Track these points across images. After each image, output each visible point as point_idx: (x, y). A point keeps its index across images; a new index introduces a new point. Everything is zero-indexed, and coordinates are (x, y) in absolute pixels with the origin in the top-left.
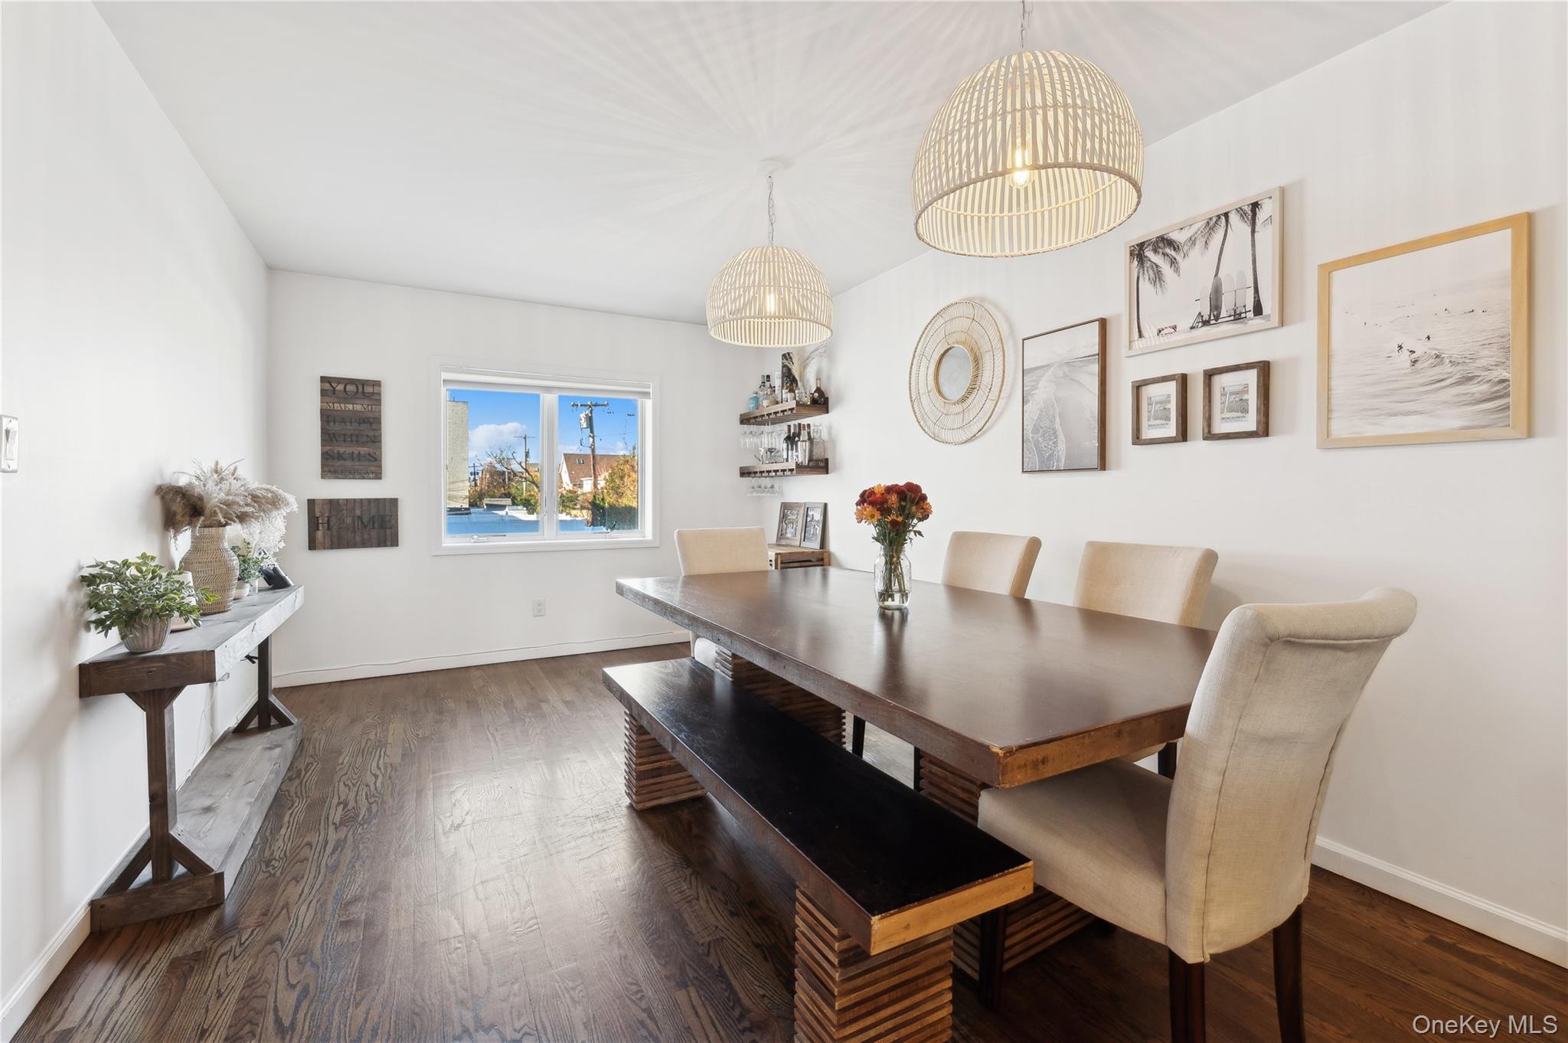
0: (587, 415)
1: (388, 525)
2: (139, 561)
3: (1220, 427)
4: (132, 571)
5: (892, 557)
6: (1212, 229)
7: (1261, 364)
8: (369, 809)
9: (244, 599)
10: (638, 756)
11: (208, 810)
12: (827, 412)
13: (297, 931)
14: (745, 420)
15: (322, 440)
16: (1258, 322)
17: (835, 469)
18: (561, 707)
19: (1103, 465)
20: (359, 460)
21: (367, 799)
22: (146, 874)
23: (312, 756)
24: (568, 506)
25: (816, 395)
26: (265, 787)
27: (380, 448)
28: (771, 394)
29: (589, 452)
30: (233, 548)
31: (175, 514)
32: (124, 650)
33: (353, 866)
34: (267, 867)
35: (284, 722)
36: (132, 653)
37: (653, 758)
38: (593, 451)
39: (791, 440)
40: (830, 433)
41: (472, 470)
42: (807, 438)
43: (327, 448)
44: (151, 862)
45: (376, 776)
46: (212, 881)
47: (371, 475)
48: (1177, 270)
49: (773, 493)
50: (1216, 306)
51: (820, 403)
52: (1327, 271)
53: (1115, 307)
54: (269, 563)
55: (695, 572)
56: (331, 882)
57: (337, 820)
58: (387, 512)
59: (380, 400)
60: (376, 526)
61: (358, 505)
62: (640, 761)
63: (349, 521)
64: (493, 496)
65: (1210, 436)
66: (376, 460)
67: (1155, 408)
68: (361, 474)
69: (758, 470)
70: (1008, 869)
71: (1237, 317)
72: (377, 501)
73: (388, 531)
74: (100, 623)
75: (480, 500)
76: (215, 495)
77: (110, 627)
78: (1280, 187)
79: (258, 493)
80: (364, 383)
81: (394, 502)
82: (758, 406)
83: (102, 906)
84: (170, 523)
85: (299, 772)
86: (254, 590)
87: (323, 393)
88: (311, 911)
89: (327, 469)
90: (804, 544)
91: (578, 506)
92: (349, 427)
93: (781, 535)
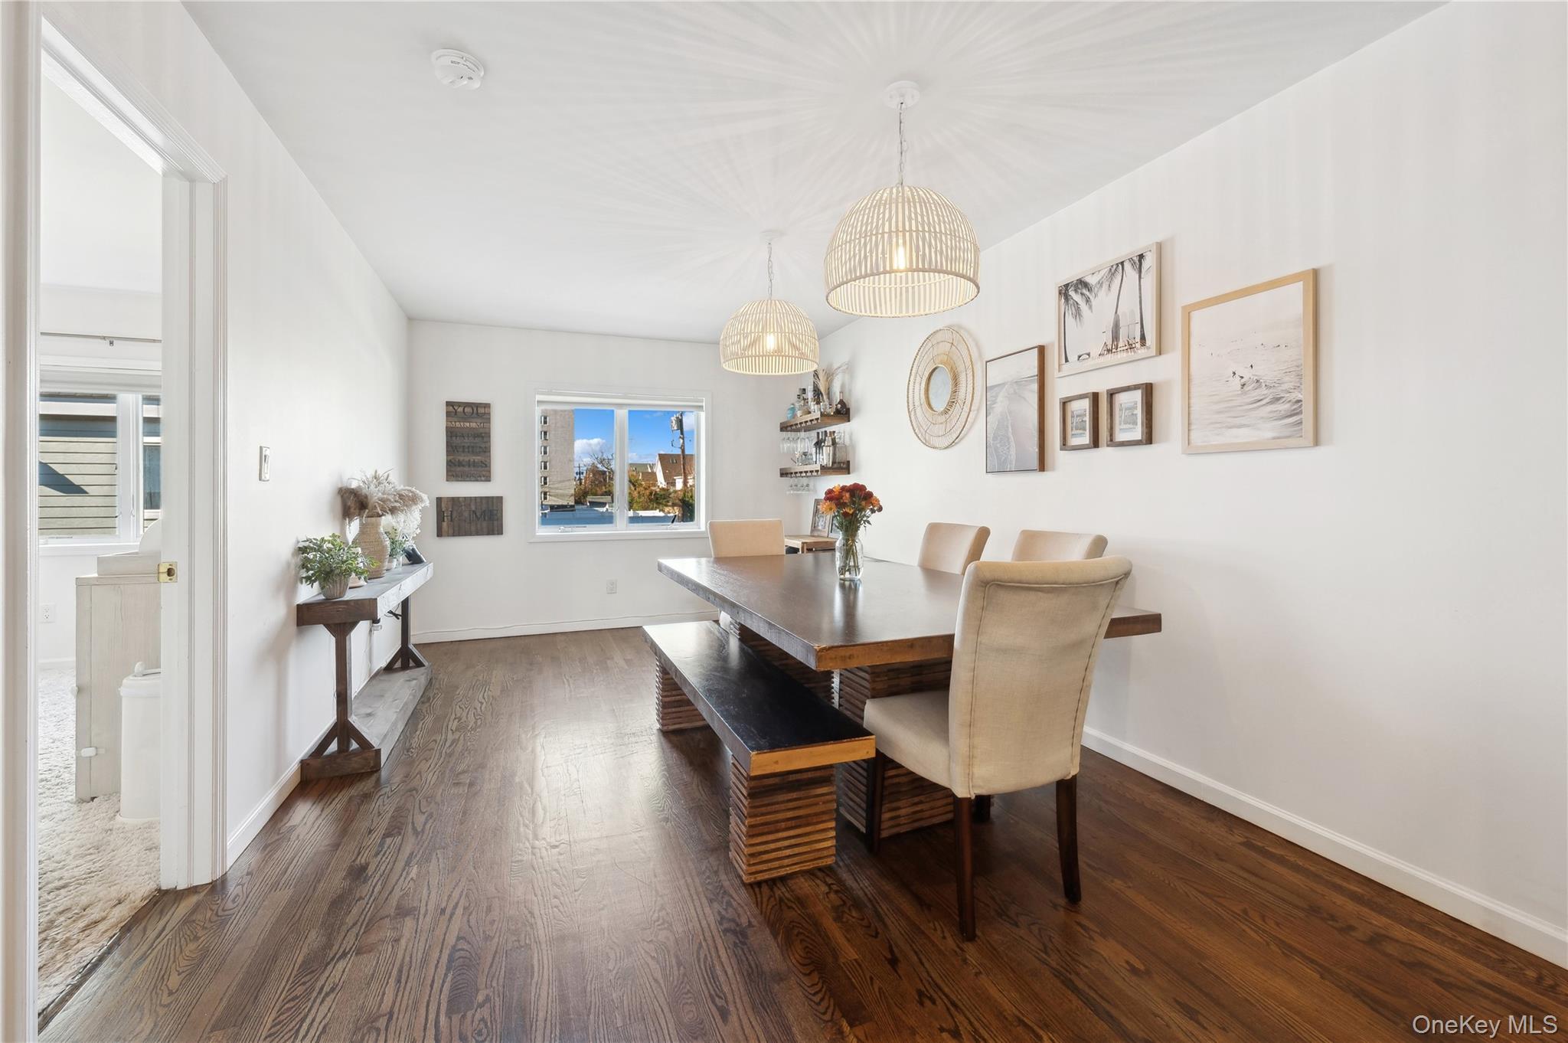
0: (677, 418)
1: (496, 518)
2: (331, 539)
3: (1120, 437)
4: (326, 546)
5: (847, 540)
6: (1113, 274)
7: (1144, 386)
8: (476, 723)
9: (393, 570)
10: (663, 690)
11: (369, 715)
12: (849, 421)
13: (427, 786)
14: (784, 427)
15: (447, 451)
16: (1142, 352)
17: (854, 471)
18: (622, 663)
19: (1042, 467)
20: (474, 466)
21: (474, 716)
22: (333, 747)
23: (437, 689)
24: (660, 503)
25: (839, 406)
26: (406, 704)
27: (490, 456)
28: (804, 405)
29: (679, 452)
30: (386, 533)
31: (349, 508)
32: (322, 597)
33: (463, 754)
34: (408, 752)
35: (419, 664)
36: (327, 599)
37: (674, 693)
38: (683, 451)
39: (819, 444)
40: (851, 439)
41: (577, 470)
42: (831, 443)
43: (451, 457)
44: (336, 739)
45: (482, 703)
46: (374, 754)
47: (483, 479)
48: (1090, 307)
49: (809, 490)
50: (1116, 337)
51: (843, 413)
52: (1188, 312)
53: (1048, 336)
54: (410, 544)
55: (723, 554)
56: (449, 762)
57: (454, 729)
58: (495, 508)
59: (490, 419)
60: (486, 518)
61: (473, 501)
62: (666, 694)
63: (466, 514)
64: (596, 494)
65: (1112, 442)
66: (486, 466)
67: (1076, 420)
68: (476, 478)
69: (793, 471)
70: (854, 738)
71: (1131, 347)
72: (487, 498)
73: (495, 523)
74: (308, 578)
75: (584, 498)
76: (375, 494)
77: (315, 581)
78: (1157, 243)
79: (403, 493)
80: (477, 405)
81: (500, 499)
82: (794, 416)
83: (308, 764)
84: (347, 514)
85: (429, 699)
86: (399, 564)
87: (448, 414)
88: (435, 776)
89: (450, 474)
90: (831, 535)
91: (670, 504)
92: (466, 441)
93: (814, 527)
